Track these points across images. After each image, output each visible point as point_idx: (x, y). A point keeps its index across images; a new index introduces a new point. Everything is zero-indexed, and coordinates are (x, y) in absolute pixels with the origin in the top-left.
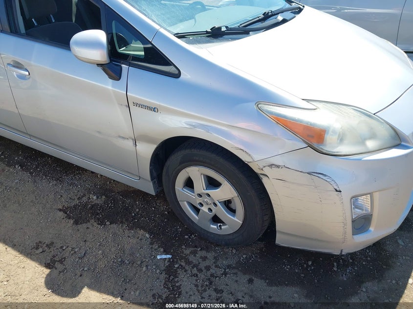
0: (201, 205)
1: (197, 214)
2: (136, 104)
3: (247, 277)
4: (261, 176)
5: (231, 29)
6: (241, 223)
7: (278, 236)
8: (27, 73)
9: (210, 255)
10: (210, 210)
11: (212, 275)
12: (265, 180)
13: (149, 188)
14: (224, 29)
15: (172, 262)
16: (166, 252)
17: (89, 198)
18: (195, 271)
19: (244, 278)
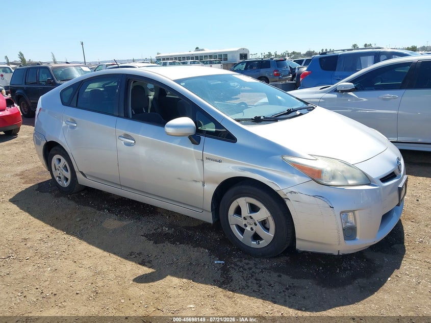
0: (246, 226)
1: (242, 234)
2: (208, 159)
3: (278, 274)
4: (285, 200)
5: (267, 118)
6: (273, 236)
7: (298, 242)
8: (134, 142)
9: (252, 262)
10: (252, 229)
11: (253, 272)
12: (288, 203)
13: (208, 217)
14: (262, 118)
15: (225, 265)
16: (220, 260)
17: (162, 230)
18: (241, 269)
19: (276, 275)
